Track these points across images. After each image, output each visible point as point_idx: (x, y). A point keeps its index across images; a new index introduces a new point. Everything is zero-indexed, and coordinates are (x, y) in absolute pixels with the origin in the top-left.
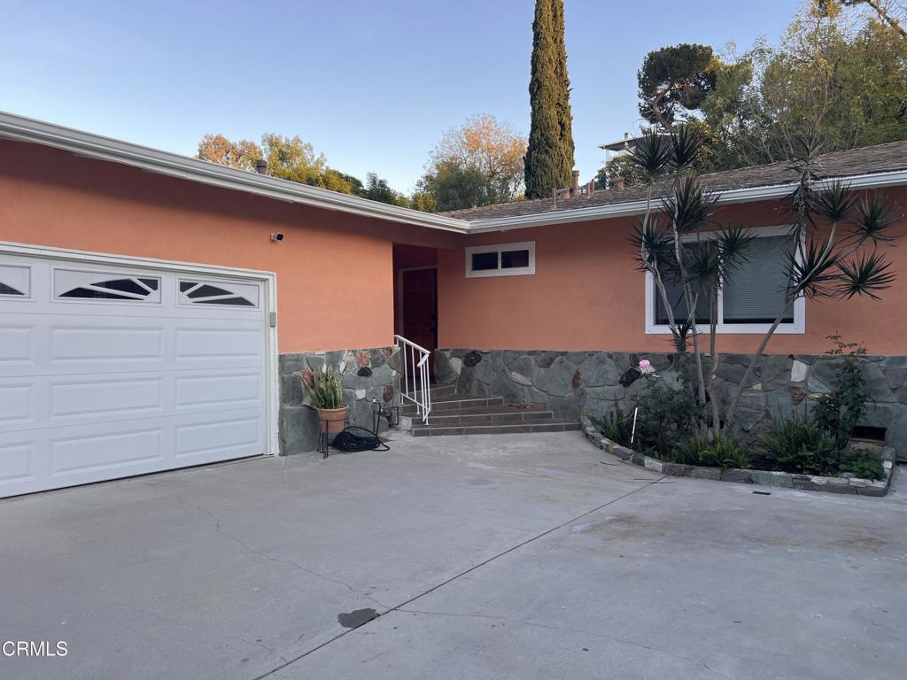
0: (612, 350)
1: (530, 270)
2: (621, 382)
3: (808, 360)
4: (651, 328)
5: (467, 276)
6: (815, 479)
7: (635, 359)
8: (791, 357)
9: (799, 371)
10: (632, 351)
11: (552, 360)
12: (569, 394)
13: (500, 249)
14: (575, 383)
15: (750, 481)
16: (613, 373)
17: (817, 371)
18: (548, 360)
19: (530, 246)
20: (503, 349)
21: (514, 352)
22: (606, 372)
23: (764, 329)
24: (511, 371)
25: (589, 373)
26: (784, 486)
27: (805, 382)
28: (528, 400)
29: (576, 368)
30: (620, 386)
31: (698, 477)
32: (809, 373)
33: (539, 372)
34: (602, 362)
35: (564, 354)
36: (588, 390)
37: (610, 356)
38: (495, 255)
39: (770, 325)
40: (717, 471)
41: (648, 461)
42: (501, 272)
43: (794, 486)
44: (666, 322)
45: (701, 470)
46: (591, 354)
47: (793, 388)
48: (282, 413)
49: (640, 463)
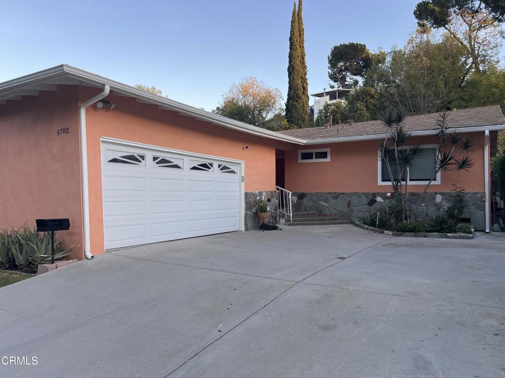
0: (364, 192)
1: (328, 159)
2: (368, 204)
3: (442, 194)
4: (380, 183)
5: (299, 162)
6: (449, 234)
7: (374, 195)
8: (436, 193)
9: (439, 198)
10: (372, 192)
11: (338, 196)
12: (345, 209)
13: (314, 151)
14: (349, 204)
15: (425, 236)
16: (365, 201)
17: (445, 198)
18: (337, 196)
19: (328, 150)
20: (316, 192)
21: (321, 193)
22: (362, 200)
23: (427, 183)
24: (320, 201)
25: (355, 201)
26: (438, 237)
27: (441, 202)
28: (327, 212)
29: (349, 199)
30: (368, 206)
31: (406, 236)
32: (443, 199)
33: (333, 201)
34: (360, 196)
35: (343, 193)
36: (354, 207)
37: (364, 194)
38: (312, 153)
39: (428, 182)
40: (413, 234)
41: (386, 232)
42: (314, 160)
43: (441, 237)
44: (389, 180)
45: (407, 233)
46: (356, 193)
47: (436, 205)
48: (246, 215)
49: (383, 233)
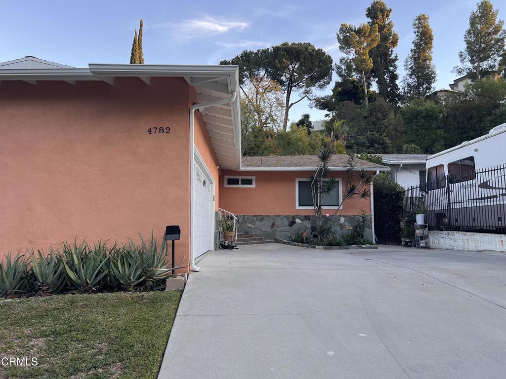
0: (286, 215)
1: (253, 186)
2: (289, 225)
3: (345, 217)
4: (298, 207)
5: (225, 186)
6: (363, 246)
7: (294, 217)
8: (340, 216)
9: (342, 220)
10: (292, 215)
11: (263, 218)
12: (269, 230)
13: (240, 177)
14: (273, 226)
15: (347, 249)
16: (286, 222)
17: (347, 220)
18: (262, 218)
19: (253, 178)
20: (242, 215)
21: (248, 216)
22: (284, 222)
24: (246, 223)
25: (278, 222)
26: (356, 249)
27: (344, 223)
28: (253, 233)
29: (273, 221)
30: (289, 227)
32: (345, 220)
33: (258, 223)
34: (282, 219)
35: (268, 216)
36: (277, 228)
37: (285, 217)
38: (238, 179)
42: (240, 186)
43: (358, 248)
46: (278, 216)
47: (341, 225)
